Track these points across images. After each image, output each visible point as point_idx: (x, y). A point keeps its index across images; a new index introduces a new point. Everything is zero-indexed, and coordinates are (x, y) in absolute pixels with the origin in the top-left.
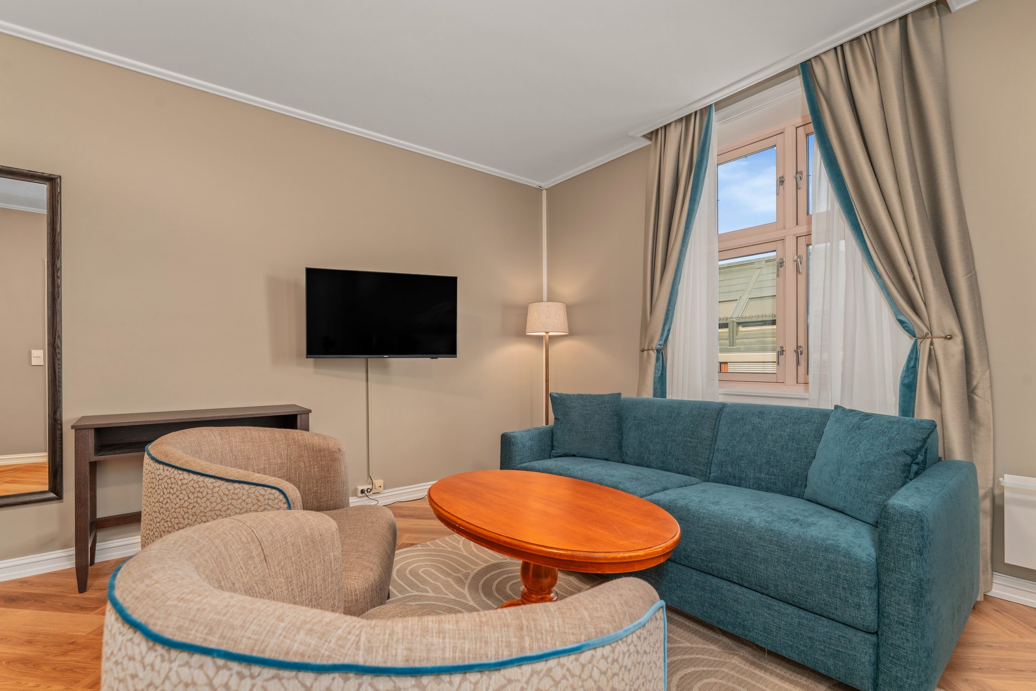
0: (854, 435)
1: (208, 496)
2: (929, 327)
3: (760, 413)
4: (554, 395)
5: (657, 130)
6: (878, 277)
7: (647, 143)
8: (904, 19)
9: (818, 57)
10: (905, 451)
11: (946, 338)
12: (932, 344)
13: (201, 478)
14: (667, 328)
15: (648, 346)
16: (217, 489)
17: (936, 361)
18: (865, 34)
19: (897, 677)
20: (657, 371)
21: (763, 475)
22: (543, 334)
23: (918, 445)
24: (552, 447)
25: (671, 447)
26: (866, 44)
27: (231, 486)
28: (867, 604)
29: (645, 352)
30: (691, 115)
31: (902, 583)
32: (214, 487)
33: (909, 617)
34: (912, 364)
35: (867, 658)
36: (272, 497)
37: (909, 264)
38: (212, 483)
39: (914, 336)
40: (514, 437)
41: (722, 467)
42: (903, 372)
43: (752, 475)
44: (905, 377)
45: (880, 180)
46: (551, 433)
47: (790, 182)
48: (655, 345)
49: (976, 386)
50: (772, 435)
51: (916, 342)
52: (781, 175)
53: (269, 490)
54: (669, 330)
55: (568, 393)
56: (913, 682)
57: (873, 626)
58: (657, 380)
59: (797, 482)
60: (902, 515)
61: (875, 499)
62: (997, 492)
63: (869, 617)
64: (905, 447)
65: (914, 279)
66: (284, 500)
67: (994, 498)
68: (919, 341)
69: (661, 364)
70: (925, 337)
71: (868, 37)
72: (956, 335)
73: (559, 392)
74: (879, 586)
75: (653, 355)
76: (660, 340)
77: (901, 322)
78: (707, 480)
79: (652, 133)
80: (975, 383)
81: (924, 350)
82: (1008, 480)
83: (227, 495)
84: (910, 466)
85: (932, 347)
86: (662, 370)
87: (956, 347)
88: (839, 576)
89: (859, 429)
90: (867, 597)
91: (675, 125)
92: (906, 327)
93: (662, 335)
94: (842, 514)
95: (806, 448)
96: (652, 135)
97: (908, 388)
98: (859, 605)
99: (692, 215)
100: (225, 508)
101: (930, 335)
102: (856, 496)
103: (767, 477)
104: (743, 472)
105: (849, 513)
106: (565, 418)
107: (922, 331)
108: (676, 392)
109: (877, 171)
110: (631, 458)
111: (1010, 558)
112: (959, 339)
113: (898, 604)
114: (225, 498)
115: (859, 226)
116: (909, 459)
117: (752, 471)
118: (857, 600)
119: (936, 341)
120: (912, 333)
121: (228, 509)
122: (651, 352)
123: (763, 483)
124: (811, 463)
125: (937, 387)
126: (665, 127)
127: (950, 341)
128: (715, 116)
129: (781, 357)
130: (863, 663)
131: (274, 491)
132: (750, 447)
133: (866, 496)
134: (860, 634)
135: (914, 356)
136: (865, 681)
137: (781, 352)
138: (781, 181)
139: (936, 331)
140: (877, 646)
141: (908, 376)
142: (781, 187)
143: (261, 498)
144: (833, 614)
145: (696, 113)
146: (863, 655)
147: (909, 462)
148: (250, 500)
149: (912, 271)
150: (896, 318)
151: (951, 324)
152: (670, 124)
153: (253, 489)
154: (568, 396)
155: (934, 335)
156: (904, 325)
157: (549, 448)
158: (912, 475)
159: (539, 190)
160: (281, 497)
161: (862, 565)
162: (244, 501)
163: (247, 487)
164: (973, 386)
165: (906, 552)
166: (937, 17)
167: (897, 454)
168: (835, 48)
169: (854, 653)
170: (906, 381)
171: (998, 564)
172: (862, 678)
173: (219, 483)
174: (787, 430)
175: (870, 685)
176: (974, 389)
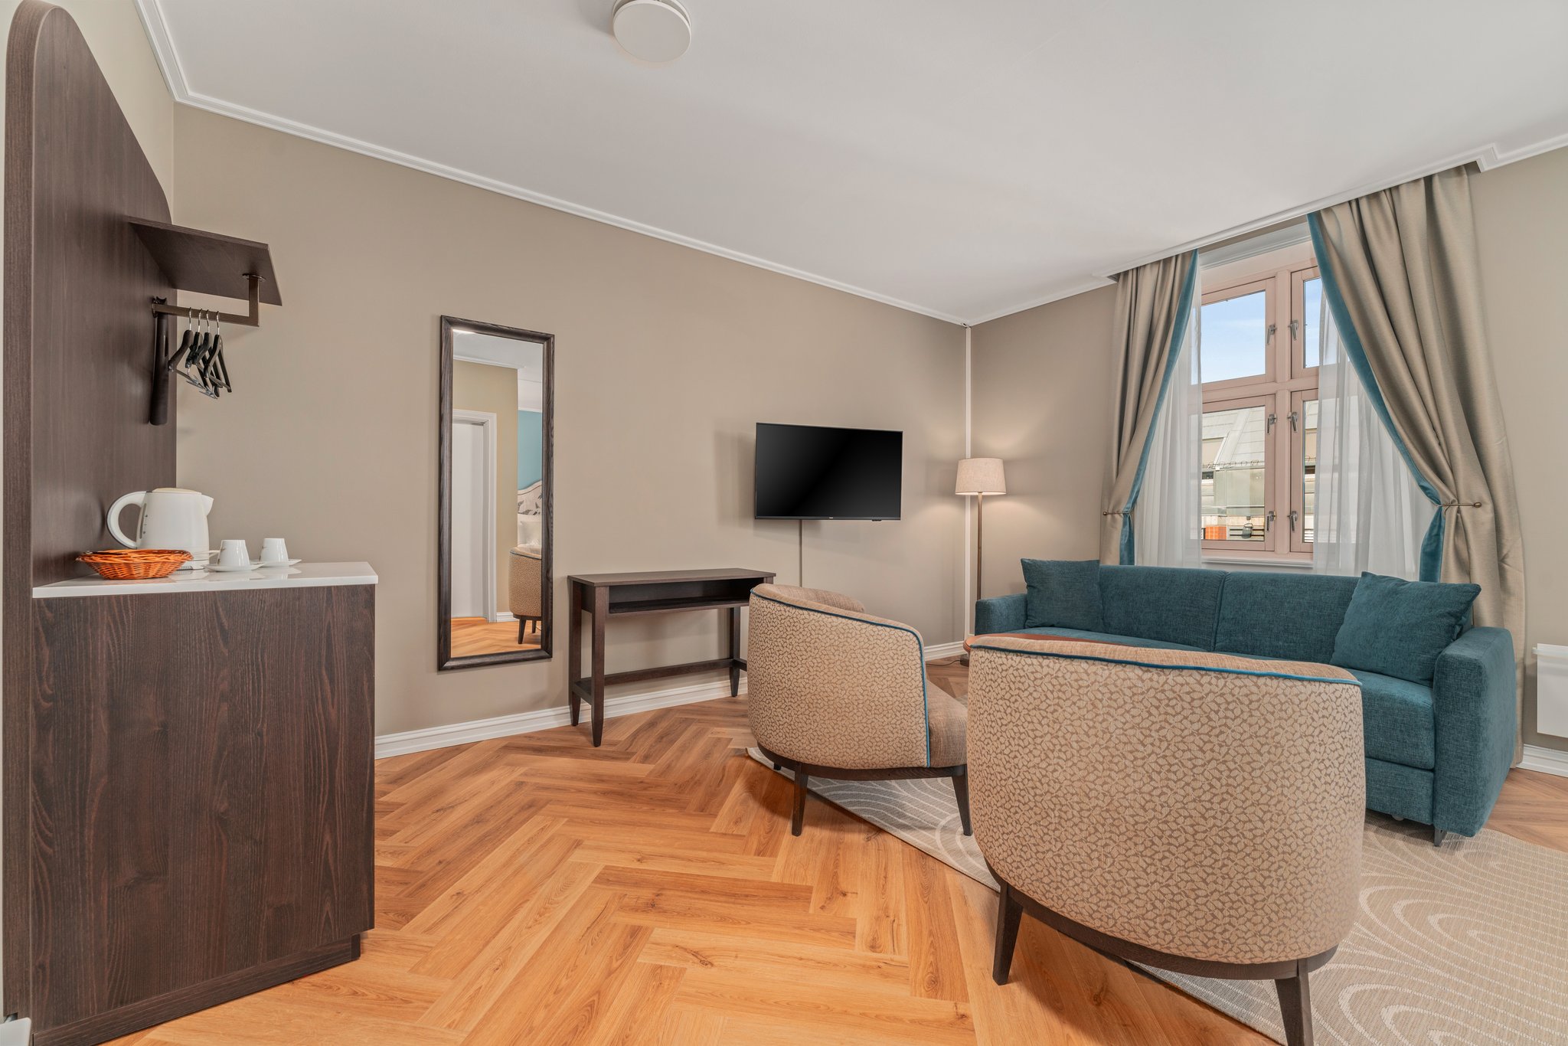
0: (1390, 599)
1: (857, 637)
2: (1455, 493)
3: (1272, 580)
4: (1027, 561)
5: (1126, 273)
6: (1399, 441)
7: (1113, 282)
8: (1429, 180)
9: (1328, 210)
10: (1449, 613)
11: (1474, 506)
12: (1459, 511)
13: (850, 621)
14: (1136, 490)
15: (1113, 510)
16: (864, 631)
17: (1465, 530)
18: (1384, 191)
19: (1455, 805)
20: (1124, 537)
21: (1281, 643)
22: (977, 494)
23: (1462, 607)
24: (1027, 616)
25: (1167, 617)
26: (1385, 199)
27: (875, 628)
28: (1425, 744)
29: (1109, 516)
30: (1171, 257)
31: (1461, 722)
32: (862, 629)
33: (1467, 751)
34: (1435, 531)
35: (1425, 791)
36: (908, 638)
37: (1434, 429)
38: (860, 625)
39: (1438, 503)
40: (993, 605)
41: (1231, 635)
42: (1425, 539)
43: (1268, 644)
44: (1427, 545)
45: (1402, 342)
46: (1026, 602)
47: (1283, 332)
48: (1124, 506)
49: (1507, 554)
50: (1289, 602)
51: (1440, 510)
52: (1271, 323)
53: (906, 633)
54: (1138, 492)
55: (1041, 559)
56: (1471, 808)
57: (1431, 763)
58: (1123, 547)
59: (1321, 648)
60: (1461, 662)
61: (1418, 658)
62: (1529, 662)
63: (1428, 756)
64: (1448, 609)
65: (1440, 444)
66: (917, 642)
67: (1525, 668)
68: (1444, 509)
69: (1128, 530)
70: (1451, 505)
71: (1388, 193)
72: (1485, 503)
73: (1031, 558)
74: (1436, 728)
75: (1120, 519)
76: (1128, 503)
77: (1424, 489)
78: (1212, 649)
79: (1119, 275)
80: (1505, 551)
81: (1450, 517)
82: (1541, 649)
83: (873, 636)
84: (1454, 627)
85: (1459, 515)
86: (1130, 536)
87: (1486, 515)
88: (1396, 721)
89: (1397, 594)
90: (1426, 738)
91: (1151, 268)
92: (1429, 493)
93: (1131, 497)
94: (1381, 676)
95: (1329, 615)
96: (1116, 277)
97: (1431, 557)
98: (1417, 745)
99: (1172, 366)
100: (871, 647)
101: (1457, 503)
102: (1398, 656)
103: (1286, 644)
104: (1257, 640)
105: (1390, 673)
106: (1043, 586)
107: (1448, 498)
108: (1148, 557)
109: (1398, 331)
110: (1116, 629)
111: (1541, 729)
112: (1489, 507)
113: (1457, 741)
114: (871, 639)
115: (1377, 387)
116: (1453, 620)
117: (1268, 639)
118: (1414, 740)
119: (1463, 508)
120: (1435, 499)
121: (874, 647)
122: (1117, 516)
123: (1281, 651)
124: (1337, 630)
125: (1464, 554)
126: (1137, 269)
127: (1479, 509)
128: (1200, 260)
129: (1271, 523)
130: (1421, 796)
131: (909, 633)
132: (1264, 615)
133: (1409, 655)
134: (1417, 771)
135: (1438, 524)
136: (1422, 812)
137: (1271, 517)
138: (1272, 330)
139: (1464, 499)
140: (1434, 781)
141: (1431, 544)
142: (1272, 337)
143: (900, 639)
144: (1390, 755)
145: (1177, 256)
146: (1420, 789)
147: (1454, 623)
148: (891, 641)
149: (1437, 437)
150: (1419, 484)
151: (1480, 491)
152: (1145, 266)
153: (893, 631)
154: (1043, 562)
155: (1462, 502)
156: (1427, 491)
157: (1023, 618)
158: (1455, 637)
159: (964, 328)
160: (915, 639)
161: (1419, 710)
162: (887, 641)
163: (888, 629)
164: (1503, 555)
165: (1465, 695)
166: (1465, 176)
167: (1442, 616)
168: (1350, 202)
169: (1411, 788)
170: (1428, 550)
171: (1529, 732)
172: (1419, 809)
173: (865, 625)
174: (1307, 598)
175: (1427, 815)
176: (1504, 558)
